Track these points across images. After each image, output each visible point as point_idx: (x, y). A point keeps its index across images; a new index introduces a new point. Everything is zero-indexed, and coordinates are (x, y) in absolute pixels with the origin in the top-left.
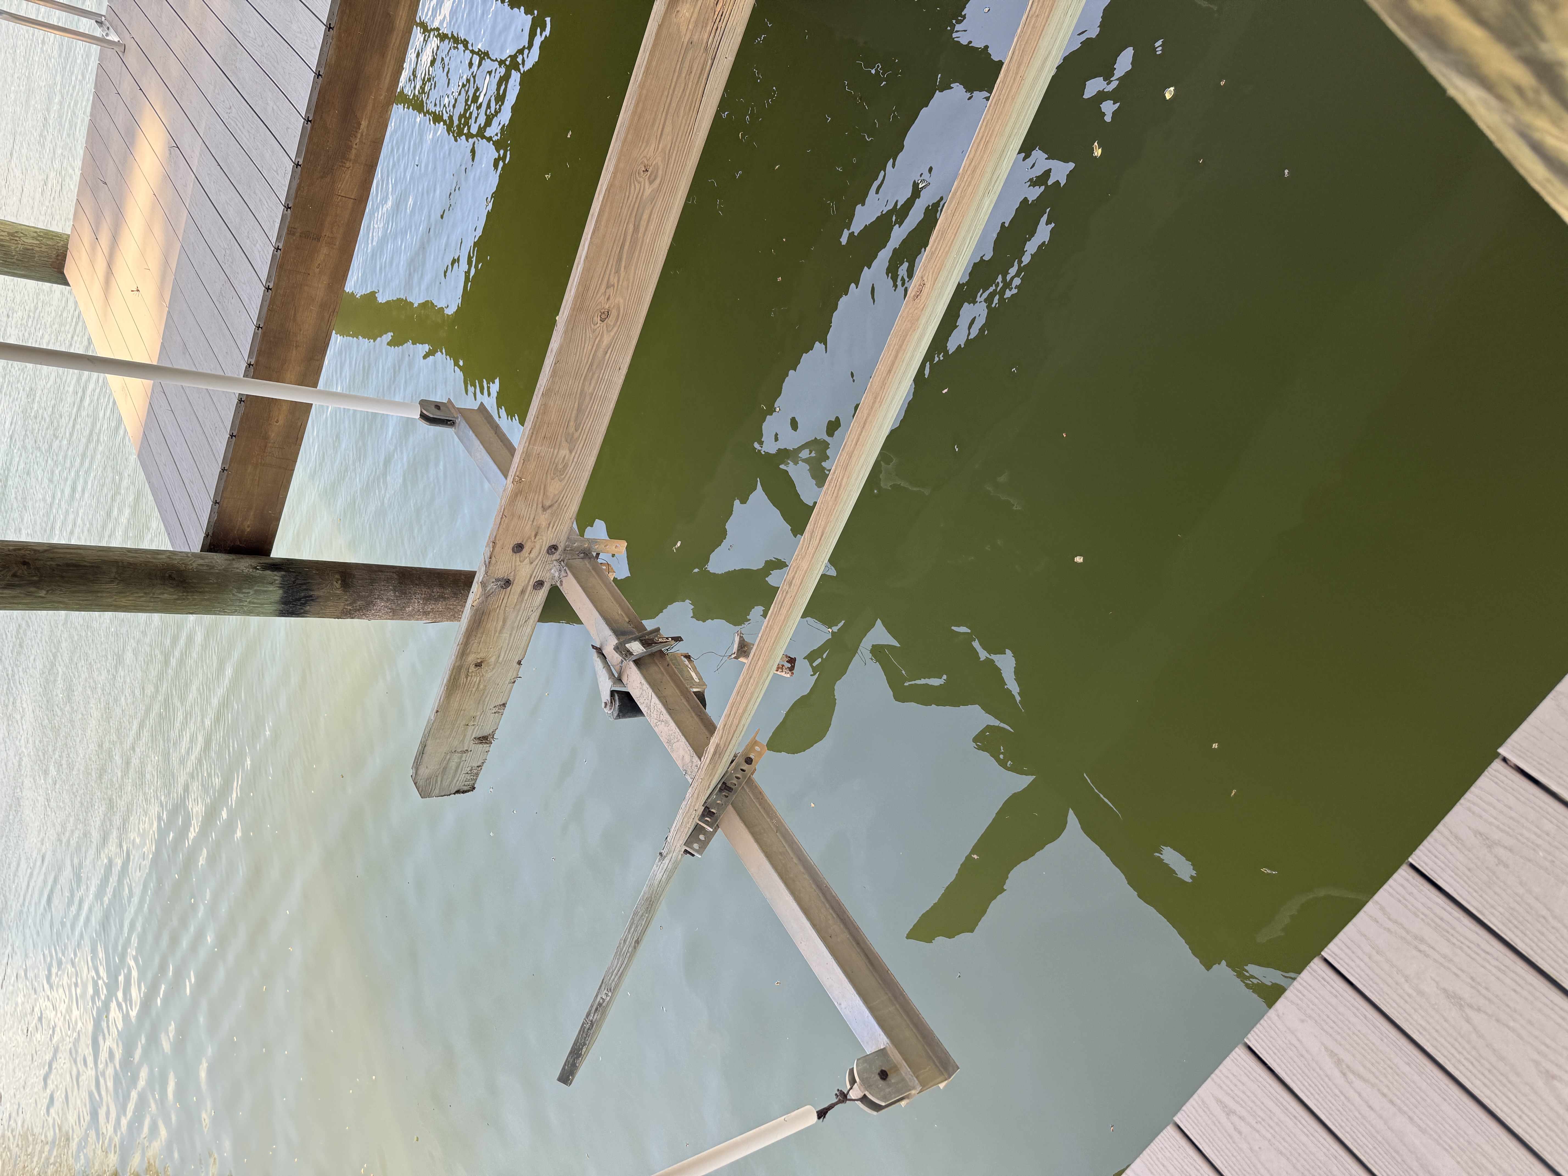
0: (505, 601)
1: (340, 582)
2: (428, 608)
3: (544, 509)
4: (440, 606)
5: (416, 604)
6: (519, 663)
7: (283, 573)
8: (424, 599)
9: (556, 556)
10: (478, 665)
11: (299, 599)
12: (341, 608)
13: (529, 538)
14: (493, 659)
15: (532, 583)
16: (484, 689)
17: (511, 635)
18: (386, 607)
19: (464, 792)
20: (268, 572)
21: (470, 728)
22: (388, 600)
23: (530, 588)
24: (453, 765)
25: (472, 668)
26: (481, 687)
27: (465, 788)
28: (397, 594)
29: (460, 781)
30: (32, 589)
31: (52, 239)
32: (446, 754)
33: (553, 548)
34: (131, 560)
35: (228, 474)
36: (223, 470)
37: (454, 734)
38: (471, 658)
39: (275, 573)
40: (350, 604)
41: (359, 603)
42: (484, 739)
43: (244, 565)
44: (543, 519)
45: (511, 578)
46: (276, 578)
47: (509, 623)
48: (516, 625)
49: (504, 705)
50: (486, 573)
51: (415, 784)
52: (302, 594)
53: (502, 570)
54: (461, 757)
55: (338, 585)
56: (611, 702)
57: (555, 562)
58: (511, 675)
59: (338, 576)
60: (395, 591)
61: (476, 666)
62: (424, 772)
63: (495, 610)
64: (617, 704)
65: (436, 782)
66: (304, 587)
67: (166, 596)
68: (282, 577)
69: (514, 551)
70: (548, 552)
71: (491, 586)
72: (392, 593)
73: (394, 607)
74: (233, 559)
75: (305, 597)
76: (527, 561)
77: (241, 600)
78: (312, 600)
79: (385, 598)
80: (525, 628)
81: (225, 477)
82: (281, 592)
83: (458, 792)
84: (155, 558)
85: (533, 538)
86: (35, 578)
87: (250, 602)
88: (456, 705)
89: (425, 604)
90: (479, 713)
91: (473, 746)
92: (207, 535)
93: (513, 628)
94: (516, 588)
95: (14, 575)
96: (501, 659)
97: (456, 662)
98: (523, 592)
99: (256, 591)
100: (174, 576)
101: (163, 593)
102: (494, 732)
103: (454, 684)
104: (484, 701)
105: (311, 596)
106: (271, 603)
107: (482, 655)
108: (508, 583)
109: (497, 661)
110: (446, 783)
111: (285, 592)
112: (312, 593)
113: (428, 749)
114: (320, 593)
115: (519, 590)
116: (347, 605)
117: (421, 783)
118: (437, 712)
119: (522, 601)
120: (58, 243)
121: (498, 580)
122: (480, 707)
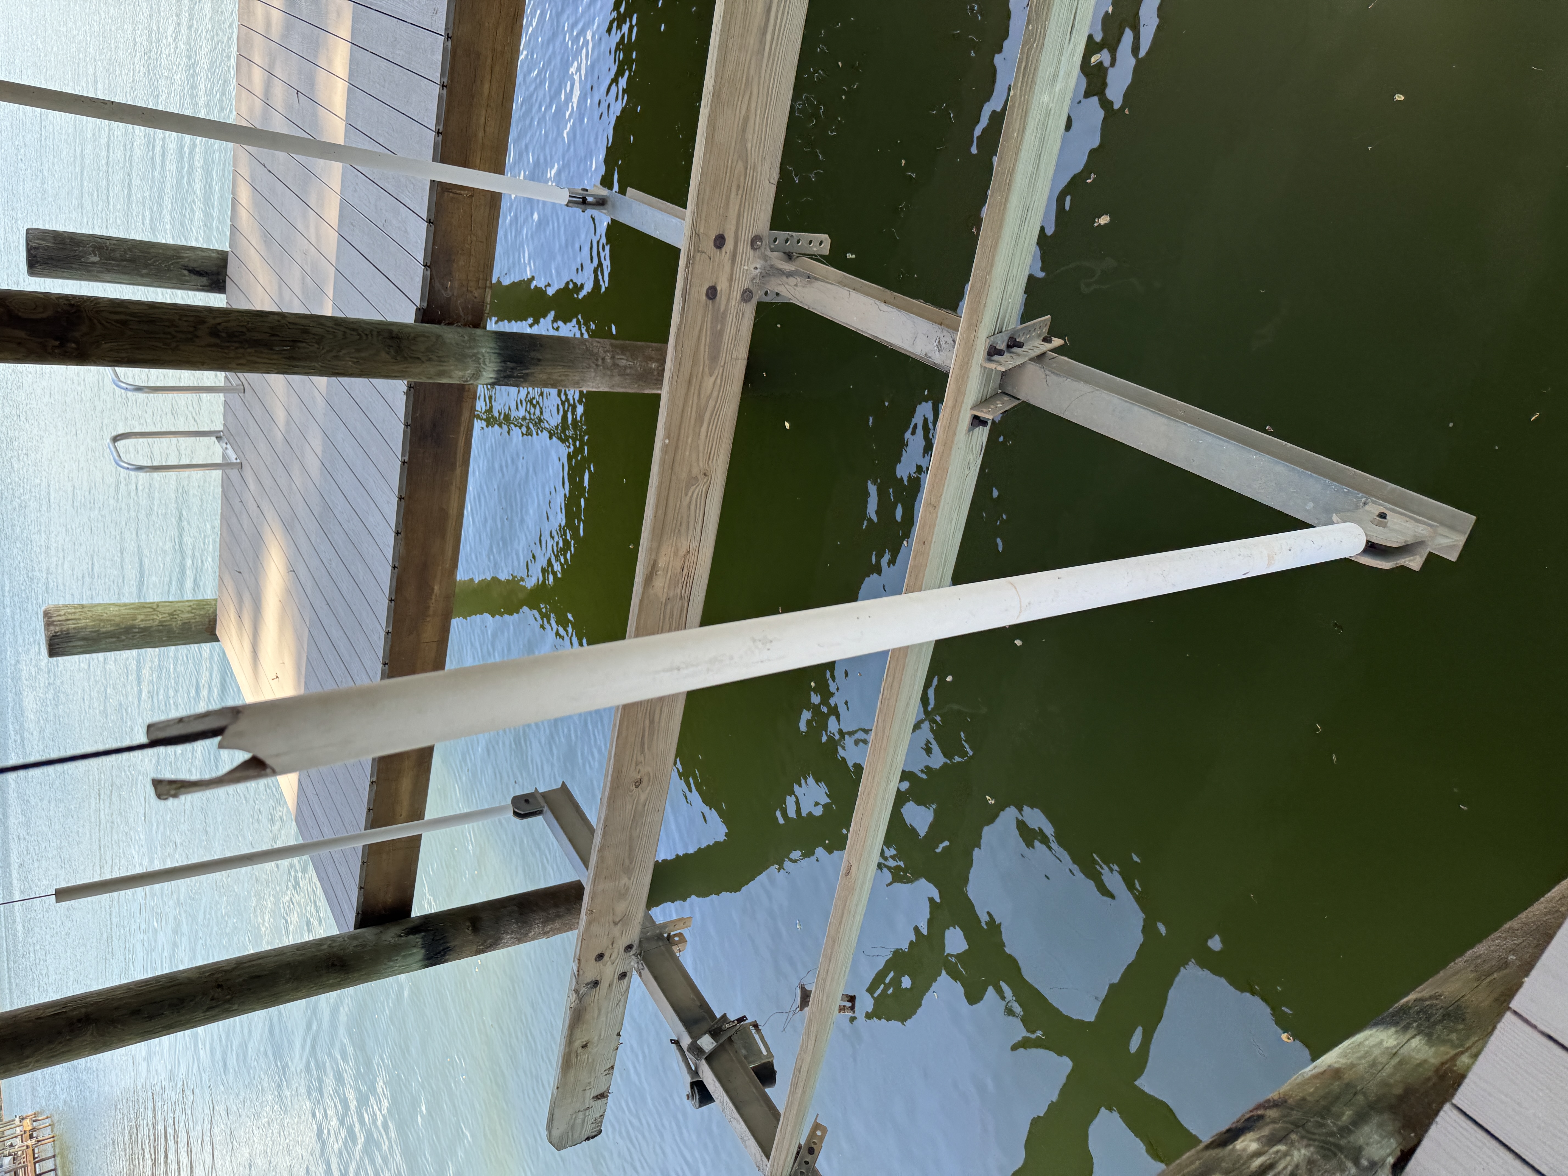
0: (597, 996)
1: (470, 928)
2: (548, 929)
3: (616, 924)
4: (557, 924)
5: (537, 929)
6: (619, 1035)
7: (423, 934)
8: (542, 922)
9: (633, 951)
10: (584, 1046)
11: (439, 953)
12: (474, 949)
13: (608, 947)
14: (596, 1038)
15: (616, 976)
16: (593, 1061)
17: (607, 1018)
18: (512, 938)
19: (593, 1137)
20: (411, 937)
21: (588, 1092)
22: (512, 932)
23: (616, 980)
24: (579, 1121)
25: (580, 1050)
26: (590, 1060)
27: (594, 1134)
28: (519, 924)
29: (588, 1130)
30: (227, 1006)
31: (204, 608)
32: (572, 1115)
33: (629, 947)
34: (301, 958)
35: (367, 865)
36: (363, 863)
37: (575, 1099)
38: (578, 1044)
39: (417, 936)
40: (482, 944)
41: (489, 942)
42: (602, 1096)
43: (391, 934)
44: (616, 931)
45: (598, 979)
46: (418, 940)
47: (603, 1011)
48: (610, 1009)
49: (612, 1067)
50: (577, 983)
51: (551, 1143)
52: (441, 948)
53: (590, 977)
54: (585, 1114)
55: (469, 932)
56: (693, 1095)
57: (633, 957)
58: (613, 1046)
59: (468, 924)
60: (517, 923)
61: (583, 1047)
62: (556, 1133)
63: (590, 1004)
64: (698, 1097)
65: (568, 1136)
66: (442, 942)
67: (331, 981)
68: (423, 938)
69: (596, 960)
70: (625, 951)
71: (583, 990)
72: (515, 925)
73: (518, 936)
74: (381, 932)
75: (443, 950)
76: (609, 963)
77: (392, 967)
78: (450, 950)
79: (510, 932)
80: (617, 1010)
81: (365, 868)
82: (423, 951)
83: (588, 1139)
84: (319, 951)
85: (611, 946)
86: (228, 997)
87: (399, 967)
88: (572, 1079)
89: (544, 926)
90: (592, 1079)
91: (593, 1103)
92: (358, 914)
93: (608, 1012)
94: (604, 985)
95: (212, 999)
96: (602, 1037)
97: (565, 1049)
98: (610, 985)
99: (404, 956)
100: (335, 963)
101: (328, 980)
102: (608, 1089)
103: (568, 1063)
104: (595, 1070)
105: (449, 947)
106: (417, 962)
107: (586, 1039)
108: (596, 983)
109: (599, 1039)
110: (576, 1135)
111: (426, 951)
112: (449, 945)
113: (556, 1116)
114: (456, 943)
115: (607, 985)
116: (480, 946)
117: (555, 1141)
118: (558, 1088)
119: (611, 991)
120: (208, 610)
121: (587, 984)
122: (593, 1074)
